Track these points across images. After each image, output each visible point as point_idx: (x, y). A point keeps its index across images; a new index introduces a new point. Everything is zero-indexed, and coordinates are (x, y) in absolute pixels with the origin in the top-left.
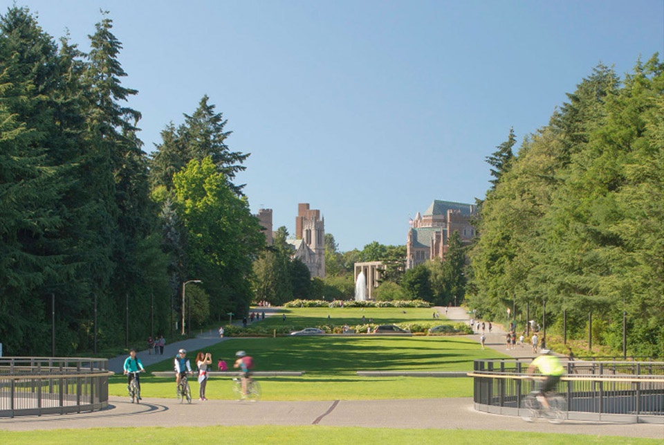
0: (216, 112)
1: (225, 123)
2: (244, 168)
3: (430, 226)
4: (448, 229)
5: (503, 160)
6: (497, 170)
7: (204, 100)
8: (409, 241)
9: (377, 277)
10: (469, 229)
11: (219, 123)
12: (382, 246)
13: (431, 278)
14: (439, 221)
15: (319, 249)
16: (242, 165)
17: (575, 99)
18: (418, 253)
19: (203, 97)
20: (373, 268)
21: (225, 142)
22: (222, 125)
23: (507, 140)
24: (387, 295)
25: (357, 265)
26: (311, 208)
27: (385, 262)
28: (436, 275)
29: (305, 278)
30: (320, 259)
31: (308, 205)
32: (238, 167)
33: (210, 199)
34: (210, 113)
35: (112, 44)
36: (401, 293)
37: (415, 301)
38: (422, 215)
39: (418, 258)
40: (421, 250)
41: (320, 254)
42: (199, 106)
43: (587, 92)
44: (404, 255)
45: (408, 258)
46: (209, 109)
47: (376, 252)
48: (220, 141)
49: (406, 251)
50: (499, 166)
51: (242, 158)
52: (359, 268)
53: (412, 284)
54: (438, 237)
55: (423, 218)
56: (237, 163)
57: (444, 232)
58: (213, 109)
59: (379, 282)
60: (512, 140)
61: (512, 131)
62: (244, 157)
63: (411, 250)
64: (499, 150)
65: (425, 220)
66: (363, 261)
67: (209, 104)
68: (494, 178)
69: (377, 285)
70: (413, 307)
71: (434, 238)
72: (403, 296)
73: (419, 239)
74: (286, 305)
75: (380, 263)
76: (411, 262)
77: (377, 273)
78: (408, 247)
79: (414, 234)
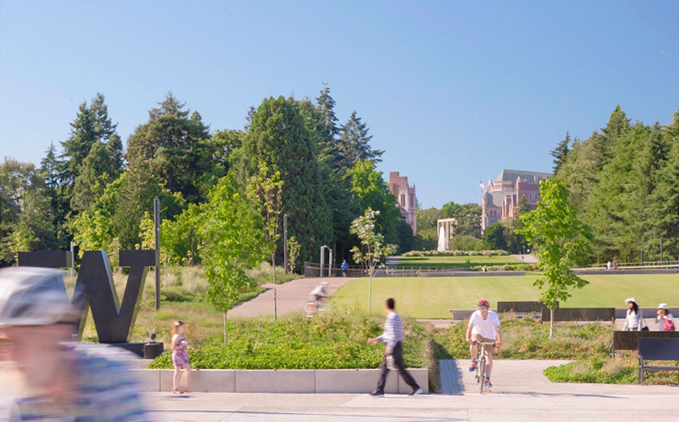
0: (362, 122)
1: (368, 130)
2: (381, 160)
3: (501, 190)
4: (517, 194)
5: (563, 154)
6: (557, 160)
7: (354, 115)
8: (484, 202)
9: (452, 232)
10: (533, 194)
11: (364, 129)
12: (457, 205)
13: (505, 233)
14: (507, 186)
15: (412, 210)
16: (380, 158)
17: (606, 132)
18: (491, 212)
19: (353, 112)
20: (449, 222)
21: (368, 143)
22: (366, 131)
23: (565, 139)
24: (470, 245)
25: (439, 221)
26: (400, 176)
27: (457, 218)
28: (509, 230)
29: (409, 234)
30: (413, 218)
31: (398, 173)
32: (377, 160)
33: (373, 187)
34: (358, 123)
35: (331, 102)
36: (482, 244)
37: (498, 251)
38: (493, 182)
39: (491, 216)
40: (493, 209)
41: (412, 214)
42: (350, 119)
43: (612, 127)
44: (480, 214)
45: (483, 216)
46: (357, 121)
47: (452, 210)
48: (365, 143)
49: (481, 210)
50: (559, 157)
51: (379, 154)
52: (440, 223)
53: (491, 238)
54: (509, 201)
55: (495, 184)
56: (377, 157)
57: (514, 196)
58: (360, 121)
59: (453, 235)
60: (568, 139)
61: (567, 133)
62: (381, 153)
63: (486, 210)
64: (559, 146)
65: (497, 186)
66: (442, 218)
67: (356, 117)
68: (555, 165)
69: (452, 237)
70: (497, 255)
71: (506, 201)
72: (484, 246)
73: (495, 202)
74: (404, 255)
75: (453, 219)
76: (485, 219)
77: (452, 228)
78: (483, 207)
79: (489, 198)
